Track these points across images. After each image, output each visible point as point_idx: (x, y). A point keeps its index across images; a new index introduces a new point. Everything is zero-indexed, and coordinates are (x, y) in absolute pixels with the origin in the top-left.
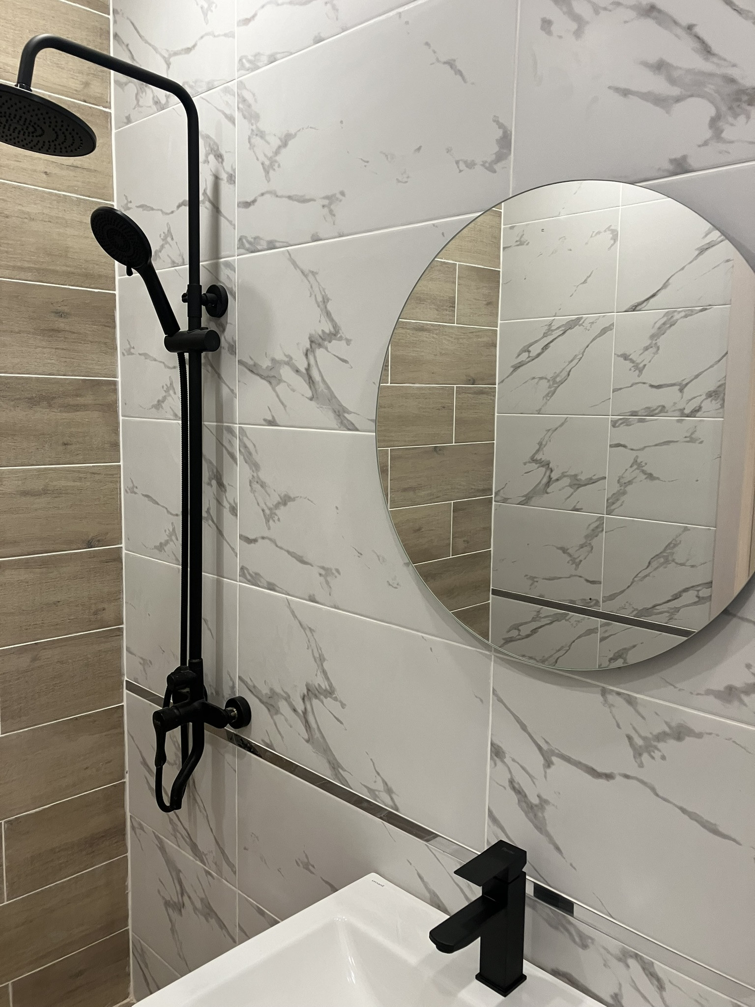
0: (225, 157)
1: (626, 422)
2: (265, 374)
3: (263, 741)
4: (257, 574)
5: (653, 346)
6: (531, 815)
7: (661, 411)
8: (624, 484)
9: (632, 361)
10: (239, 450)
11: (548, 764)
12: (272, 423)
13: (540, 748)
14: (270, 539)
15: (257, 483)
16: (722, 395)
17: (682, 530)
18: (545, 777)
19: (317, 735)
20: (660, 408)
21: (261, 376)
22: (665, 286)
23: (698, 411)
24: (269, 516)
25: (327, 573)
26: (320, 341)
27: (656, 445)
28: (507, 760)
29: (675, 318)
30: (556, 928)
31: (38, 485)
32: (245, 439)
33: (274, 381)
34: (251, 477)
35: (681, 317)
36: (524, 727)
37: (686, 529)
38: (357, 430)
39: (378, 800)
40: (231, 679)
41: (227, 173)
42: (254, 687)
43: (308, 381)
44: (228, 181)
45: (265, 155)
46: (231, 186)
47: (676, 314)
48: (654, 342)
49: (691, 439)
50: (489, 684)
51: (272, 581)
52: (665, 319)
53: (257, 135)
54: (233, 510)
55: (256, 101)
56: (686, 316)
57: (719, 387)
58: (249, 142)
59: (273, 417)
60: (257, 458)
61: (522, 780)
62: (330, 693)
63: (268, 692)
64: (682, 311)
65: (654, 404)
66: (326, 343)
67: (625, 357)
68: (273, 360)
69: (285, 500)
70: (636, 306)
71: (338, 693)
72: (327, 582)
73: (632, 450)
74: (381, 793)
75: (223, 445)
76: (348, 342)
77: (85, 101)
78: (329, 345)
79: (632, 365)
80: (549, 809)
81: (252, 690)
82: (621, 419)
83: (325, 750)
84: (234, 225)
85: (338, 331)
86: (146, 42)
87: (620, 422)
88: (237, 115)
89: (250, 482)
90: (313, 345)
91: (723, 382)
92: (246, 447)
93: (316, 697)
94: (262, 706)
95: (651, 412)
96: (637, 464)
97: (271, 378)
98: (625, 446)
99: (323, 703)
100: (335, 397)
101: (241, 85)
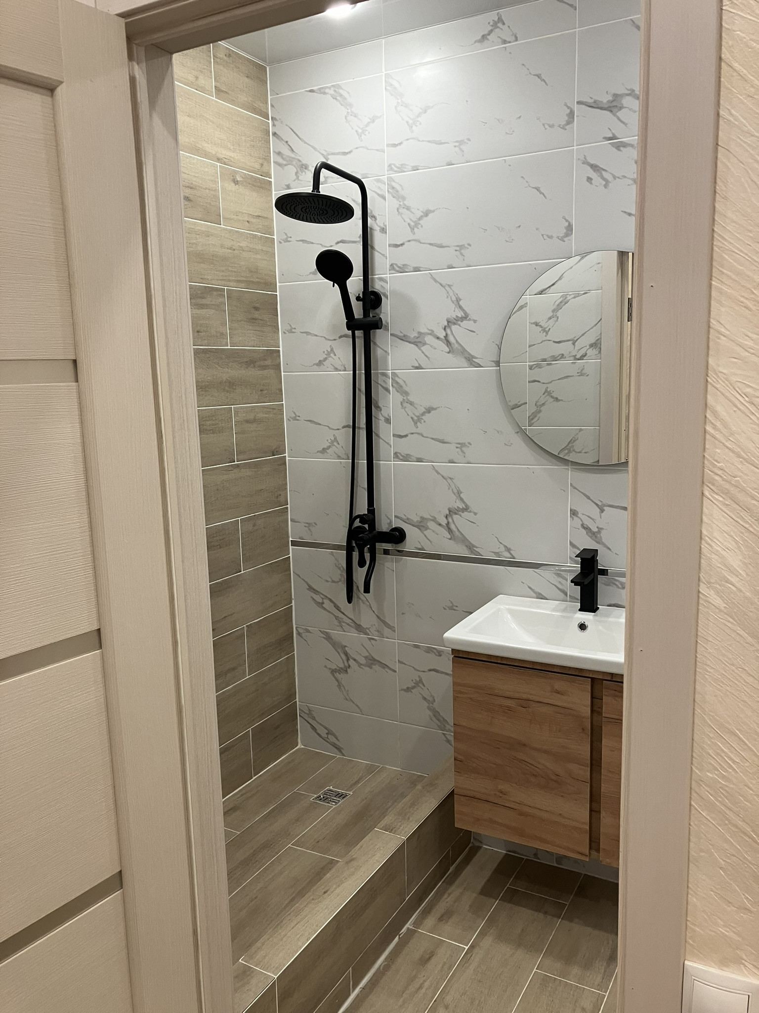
0: (378, 217)
1: (539, 366)
2: (413, 341)
3: (416, 548)
4: (407, 455)
5: (554, 316)
6: (594, 537)
7: (561, 358)
8: (539, 406)
9: (541, 326)
10: (392, 385)
11: (602, 511)
12: (419, 367)
13: (597, 505)
14: (418, 434)
15: (407, 402)
16: (599, 345)
17: (578, 431)
18: (601, 518)
19: (457, 533)
20: (561, 356)
21: (410, 342)
22: (560, 279)
23: (585, 356)
24: (417, 421)
25: (461, 446)
26: (455, 321)
27: (559, 379)
28: (580, 515)
29: (568, 299)
30: (608, 585)
31: (251, 416)
32: (397, 379)
33: (419, 345)
34: (402, 399)
35: (572, 298)
36: (589, 498)
37: (581, 430)
38: (482, 367)
39: (501, 556)
40: (389, 518)
41: (380, 227)
42: (408, 519)
43: (446, 343)
44: (380, 231)
45: (411, 220)
46: (384, 235)
47: (568, 296)
48: (555, 314)
49: (581, 374)
50: (568, 482)
51: (419, 456)
52: (561, 299)
53: (404, 208)
54: (388, 421)
55: (402, 189)
56: (574, 298)
57: (597, 340)
58: (398, 211)
59: (419, 364)
60: (406, 388)
61: (588, 523)
62: (466, 509)
63: (419, 519)
64: (572, 294)
65: (556, 354)
66: (459, 322)
67: (537, 324)
68: (419, 333)
69: (429, 410)
70: (542, 291)
71: (473, 508)
72: (462, 451)
73: (544, 383)
74: (503, 553)
75: (378, 383)
76: (475, 321)
77: (261, 176)
78: (461, 324)
79: (541, 329)
80: (603, 533)
81: (407, 521)
82: (535, 364)
83: (464, 541)
84: (387, 257)
85: (468, 316)
86: (305, 143)
87: (535, 366)
88: (387, 195)
89: (401, 403)
90: (449, 323)
91: (600, 337)
92: (397, 383)
93: (456, 514)
94: (414, 528)
95: (555, 358)
96: (547, 392)
97: (418, 342)
98: (539, 382)
99: (461, 516)
100: (466, 351)
101: (390, 179)
